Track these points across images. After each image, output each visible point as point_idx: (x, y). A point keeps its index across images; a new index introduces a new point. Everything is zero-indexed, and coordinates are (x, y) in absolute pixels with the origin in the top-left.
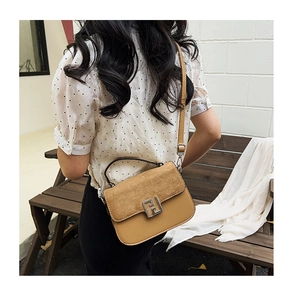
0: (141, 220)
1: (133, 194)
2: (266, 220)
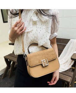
0: (40, 67)
1: (38, 57)
2: (71, 67)
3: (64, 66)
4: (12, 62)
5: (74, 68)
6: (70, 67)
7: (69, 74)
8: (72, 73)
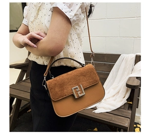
2: (126, 101)
3: (115, 100)
4: (16, 99)
5: (131, 103)
6: (124, 101)
7: (125, 113)
8: (130, 112)
